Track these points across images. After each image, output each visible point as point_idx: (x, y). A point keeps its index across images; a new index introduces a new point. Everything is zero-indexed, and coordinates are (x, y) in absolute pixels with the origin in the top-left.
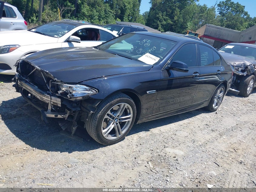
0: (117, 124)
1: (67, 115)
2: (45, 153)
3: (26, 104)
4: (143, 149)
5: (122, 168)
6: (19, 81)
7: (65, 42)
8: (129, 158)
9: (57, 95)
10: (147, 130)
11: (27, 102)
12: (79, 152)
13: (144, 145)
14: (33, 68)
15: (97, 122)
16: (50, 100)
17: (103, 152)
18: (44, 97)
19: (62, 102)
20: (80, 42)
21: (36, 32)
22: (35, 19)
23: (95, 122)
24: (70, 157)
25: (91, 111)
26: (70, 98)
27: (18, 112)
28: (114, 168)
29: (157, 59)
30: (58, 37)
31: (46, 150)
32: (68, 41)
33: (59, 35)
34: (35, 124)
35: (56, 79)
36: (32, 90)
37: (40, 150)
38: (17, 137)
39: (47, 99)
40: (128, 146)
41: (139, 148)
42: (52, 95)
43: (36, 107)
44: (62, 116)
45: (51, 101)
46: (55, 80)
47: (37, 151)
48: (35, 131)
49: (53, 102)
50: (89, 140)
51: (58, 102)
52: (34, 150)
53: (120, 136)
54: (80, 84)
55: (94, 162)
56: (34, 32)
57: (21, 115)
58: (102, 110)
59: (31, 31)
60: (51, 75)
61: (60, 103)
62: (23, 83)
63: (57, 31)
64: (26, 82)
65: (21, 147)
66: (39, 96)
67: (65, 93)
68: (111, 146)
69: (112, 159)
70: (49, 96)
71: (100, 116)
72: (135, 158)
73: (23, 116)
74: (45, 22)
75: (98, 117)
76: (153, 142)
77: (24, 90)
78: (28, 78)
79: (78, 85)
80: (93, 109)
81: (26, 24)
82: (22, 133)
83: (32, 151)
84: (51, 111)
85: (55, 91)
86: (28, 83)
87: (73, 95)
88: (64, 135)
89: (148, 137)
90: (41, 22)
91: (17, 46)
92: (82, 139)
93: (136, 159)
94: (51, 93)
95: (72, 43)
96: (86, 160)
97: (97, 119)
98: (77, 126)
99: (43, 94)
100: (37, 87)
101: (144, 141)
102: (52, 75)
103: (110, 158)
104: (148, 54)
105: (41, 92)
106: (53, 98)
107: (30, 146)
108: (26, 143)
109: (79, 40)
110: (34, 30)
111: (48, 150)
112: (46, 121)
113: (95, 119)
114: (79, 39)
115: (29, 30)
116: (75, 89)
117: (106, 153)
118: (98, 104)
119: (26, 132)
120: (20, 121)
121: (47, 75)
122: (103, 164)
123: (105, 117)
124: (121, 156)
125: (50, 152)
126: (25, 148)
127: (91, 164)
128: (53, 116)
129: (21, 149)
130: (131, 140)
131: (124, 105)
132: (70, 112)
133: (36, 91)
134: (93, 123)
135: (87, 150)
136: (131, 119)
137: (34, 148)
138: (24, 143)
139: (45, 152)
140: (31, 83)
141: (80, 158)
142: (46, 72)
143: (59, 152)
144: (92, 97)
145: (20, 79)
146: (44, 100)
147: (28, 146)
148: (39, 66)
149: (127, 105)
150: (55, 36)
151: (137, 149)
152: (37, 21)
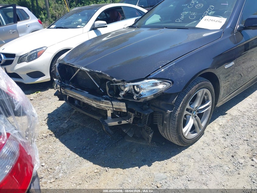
0: (195, 117)
1: (132, 119)
2: (122, 173)
3: (74, 112)
4: (234, 142)
5: (224, 174)
6: (62, 89)
7: (91, 30)
8: (224, 157)
9: (119, 98)
10: (224, 114)
11: (73, 109)
12: (160, 162)
13: (232, 135)
14: (75, 69)
15: (176, 122)
16: (111, 106)
17: (189, 156)
18: (101, 104)
19: (127, 106)
20: (107, 26)
21: (57, 28)
22: (43, 17)
23: (174, 123)
24: (152, 172)
25: (168, 111)
26: (138, 99)
27: (69, 124)
28: (214, 176)
29: (223, 20)
30: (82, 27)
31: (121, 168)
32: (94, 28)
33: (83, 24)
34: (93, 135)
35: (115, 79)
36: (82, 97)
37: (114, 169)
38: (80, 156)
39: (107, 105)
40: (214, 140)
41: (229, 140)
42: (111, 100)
43: (90, 115)
44: (127, 121)
45: (113, 108)
46: (114, 81)
47: (111, 171)
48: (97, 143)
49: (116, 108)
50: (164, 144)
51: (123, 107)
52: (106, 171)
53: (200, 131)
54: (148, 79)
55: (185, 173)
56: (54, 28)
57: (73, 126)
58: (180, 106)
59: (51, 28)
60: (106, 76)
61: (125, 108)
62: (67, 90)
63: (71, 22)
64: (71, 88)
65: (91, 170)
66: (94, 104)
67: (129, 95)
68: (194, 145)
69: (205, 163)
70: (108, 101)
71: (179, 114)
72: (233, 156)
73: (77, 128)
74: (54, 17)
75: (177, 116)
76: (240, 128)
77: (70, 97)
78: (71, 83)
79: (146, 81)
80: (171, 107)
81: (41, 23)
82: (83, 149)
83: (105, 173)
84: (112, 118)
85: (115, 93)
86: (74, 89)
87: (141, 95)
88: (132, 141)
89: (230, 123)
90: (50, 19)
91: (44, 48)
92: (155, 143)
93: (235, 157)
94: (110, 97)
95: (99, 29)
96: (175, 173)
97: (177, 119)
98: (153, 133)
99: (100, 101)
100: (87, 93)
101: (229, 130)
102: (108, 75)
103: (201, 163)
104: (206, 17)
105: (95, 99)
106: (113, 103)
107: (100, 167)
108: (95, 163)
109: (105, 24)
110: (53, 26)
111: (124, 168)
112: (111, 131)
113: (174, 119)
114: (105, 22)
115: (49, 28)
116: (142, 86)
117: (193, 157)
118: (175, 99)
119: (88, 148)
120: (76, 134)
121: (100, 77)
122: (198, 173)
123: (184, 114)
124: (213, 158)
125: (127, 169)
126: (96, 171)
127: (184, 177)
128: (116, 123)
129: (92, 173)
130: (213, 132)
131: (203, 91)
132: (134, 114)
133: (88, 98)
134: (171, 125)
135: (168, 157)
136: (210, 107)
137: (107, 168)
138: (92, 163)
139: (120, 170)
140: (78, 89)
141: (165, 171)
142: (97, 73)
143: (137, 167)
144: (166, 92)
145: (63, 86)
146: (103, 107)
147: (98, 166)
148: (86, 67)
149: (206, 90)
150: (79, 26)
151: (227, 143)
152: (47, 18)
